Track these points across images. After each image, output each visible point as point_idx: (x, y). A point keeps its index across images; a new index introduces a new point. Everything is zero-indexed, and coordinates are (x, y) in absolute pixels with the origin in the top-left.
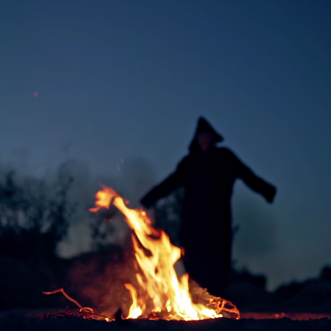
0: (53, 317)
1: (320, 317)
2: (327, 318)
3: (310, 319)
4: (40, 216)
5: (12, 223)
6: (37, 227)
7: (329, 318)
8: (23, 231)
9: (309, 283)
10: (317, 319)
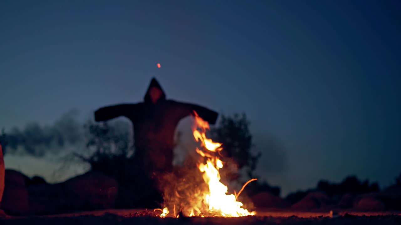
0: (138, 215)
1: (318, 215)
2: (322, 216)
3: (311, 216)
4: (126, 146)
5: (107, 152)
6: (124, 155)
7: (324, 216)
8: (115, 156)
9: (309, 191)
10: (316, 217)
